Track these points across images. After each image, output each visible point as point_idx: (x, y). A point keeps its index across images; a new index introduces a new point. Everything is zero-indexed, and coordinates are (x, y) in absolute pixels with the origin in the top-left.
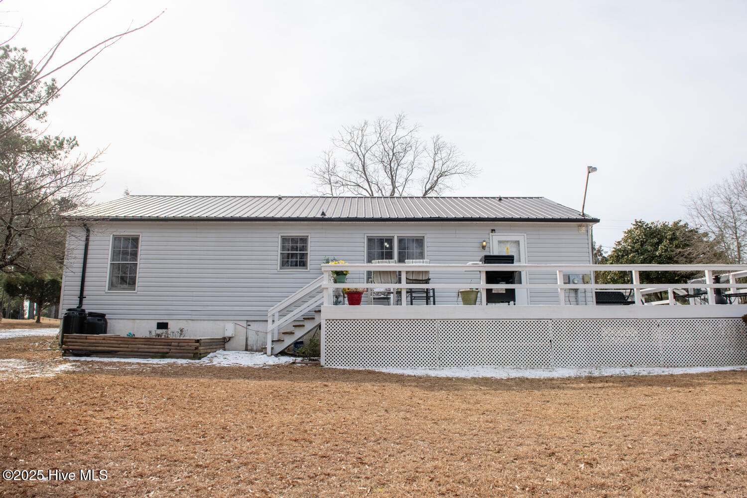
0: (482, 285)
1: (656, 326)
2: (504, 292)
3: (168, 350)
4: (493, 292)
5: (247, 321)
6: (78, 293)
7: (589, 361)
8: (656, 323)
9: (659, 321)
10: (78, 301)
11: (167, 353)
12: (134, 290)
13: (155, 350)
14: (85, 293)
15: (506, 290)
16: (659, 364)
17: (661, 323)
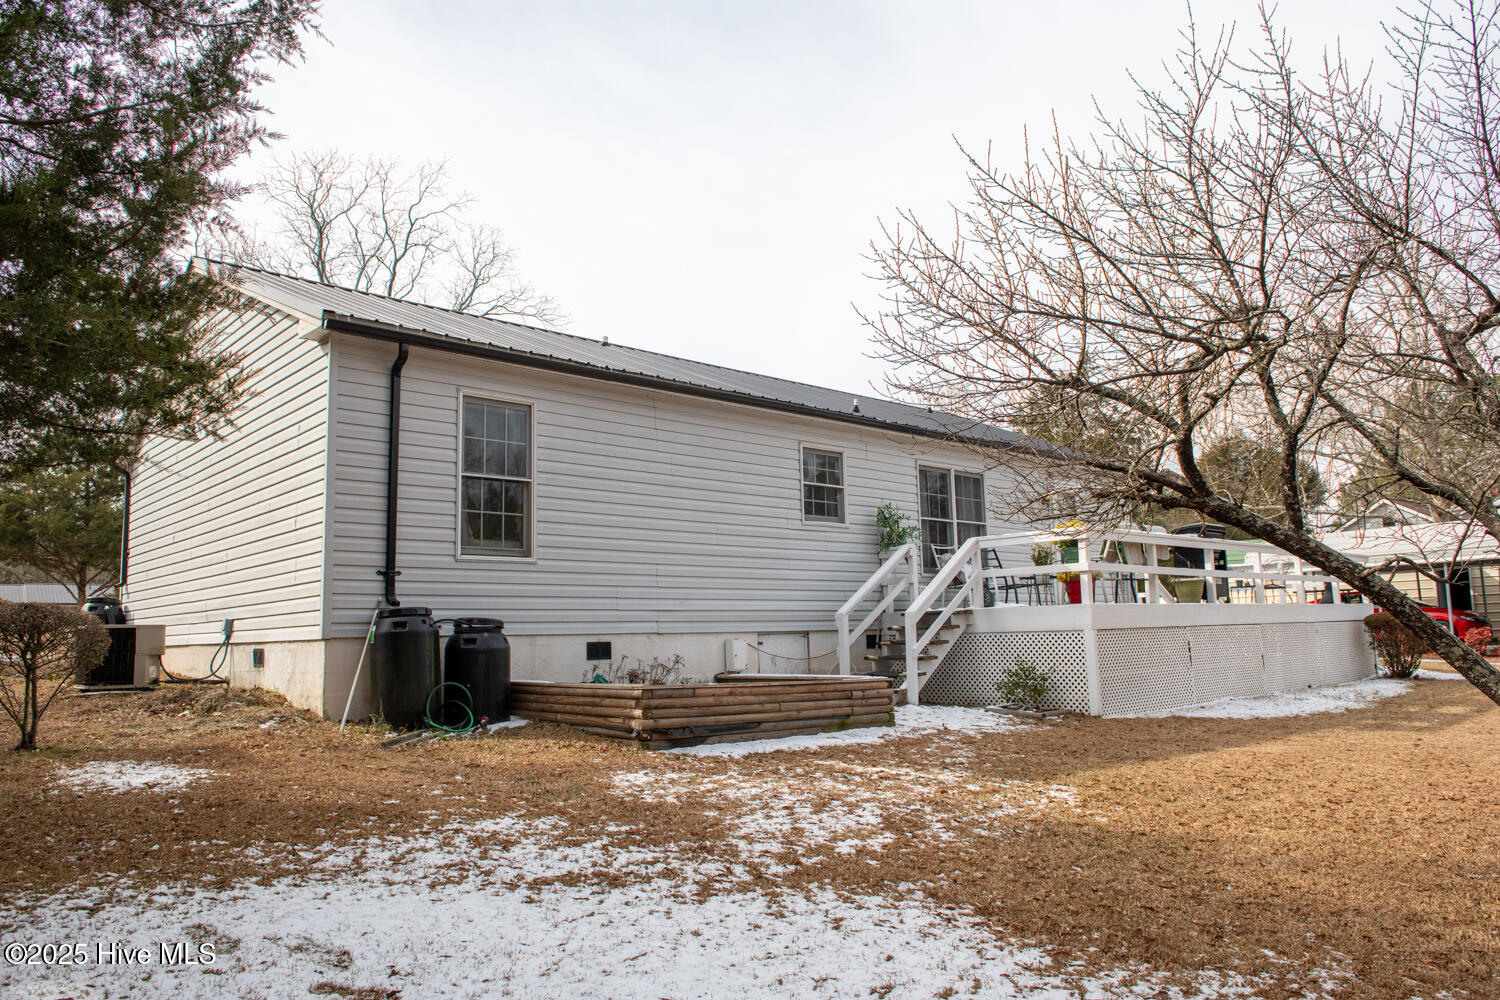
3: (848, 710)
5: (760, 634)
6: (379, 560)
10: (383, 585)
12: (528, 554)
14: (400, 559)
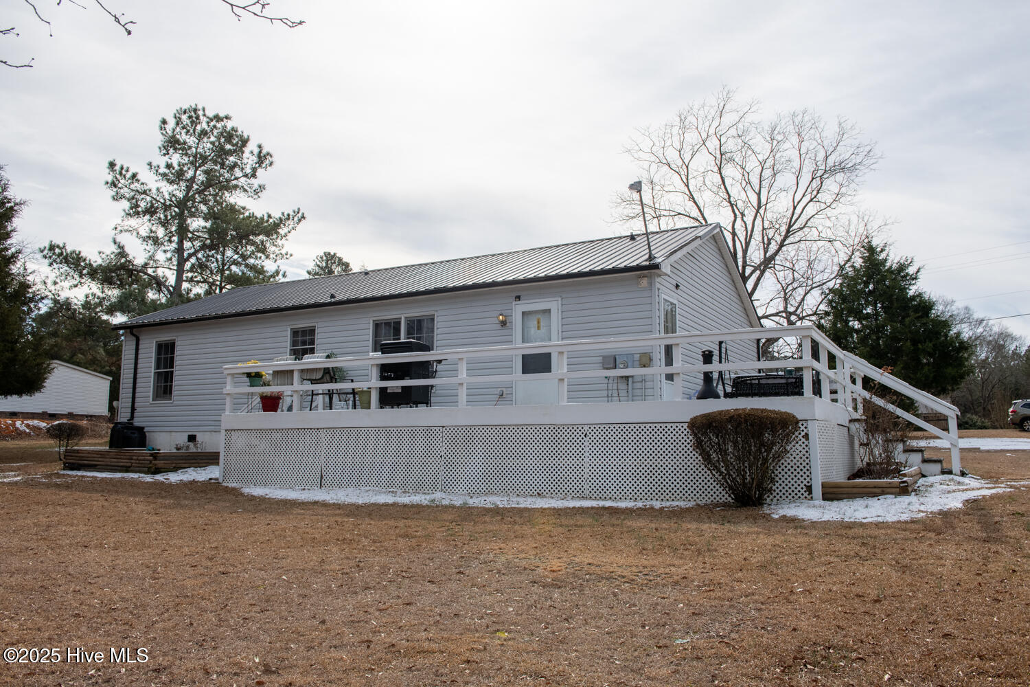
0: (374, 383)
1: (583, 436)
2: (400, 391)
3: (130, 464)
4: (389, 391)
7: (487, 486)
8: (582, 430)
9: (586, 428)
10: (130, 414)
11: (130, 467)
12: (171, 400)
13: (121, 464)
14: (136, 405)
15: (403, 388)
16: (583, 495)
17: (590, 430)
